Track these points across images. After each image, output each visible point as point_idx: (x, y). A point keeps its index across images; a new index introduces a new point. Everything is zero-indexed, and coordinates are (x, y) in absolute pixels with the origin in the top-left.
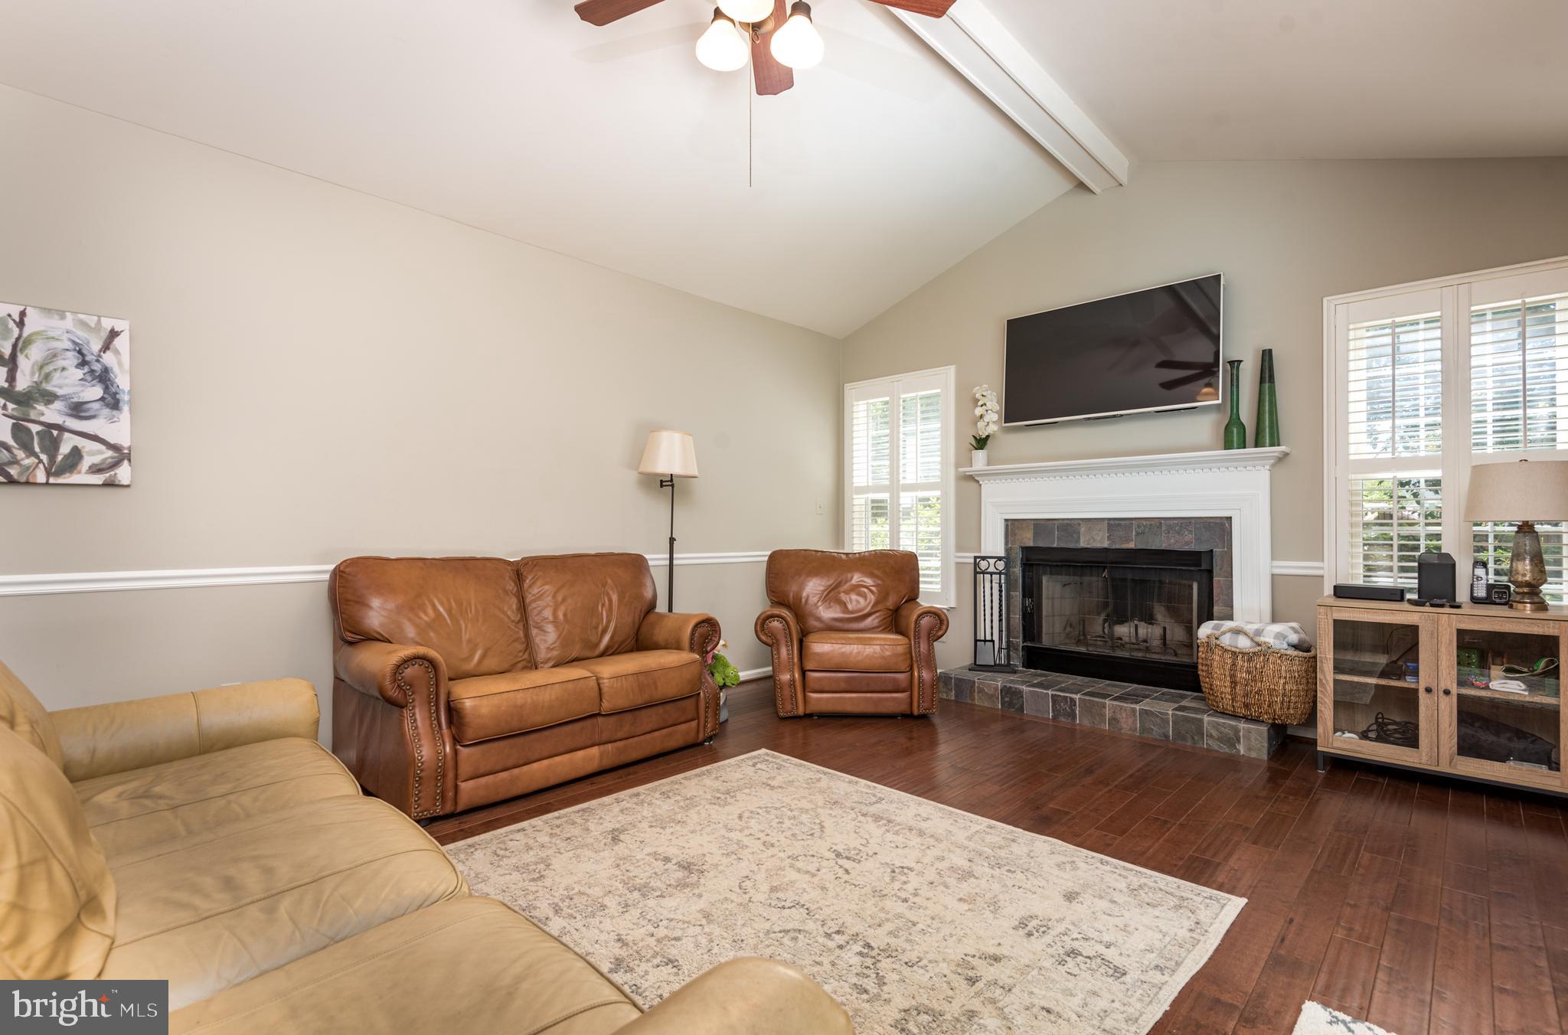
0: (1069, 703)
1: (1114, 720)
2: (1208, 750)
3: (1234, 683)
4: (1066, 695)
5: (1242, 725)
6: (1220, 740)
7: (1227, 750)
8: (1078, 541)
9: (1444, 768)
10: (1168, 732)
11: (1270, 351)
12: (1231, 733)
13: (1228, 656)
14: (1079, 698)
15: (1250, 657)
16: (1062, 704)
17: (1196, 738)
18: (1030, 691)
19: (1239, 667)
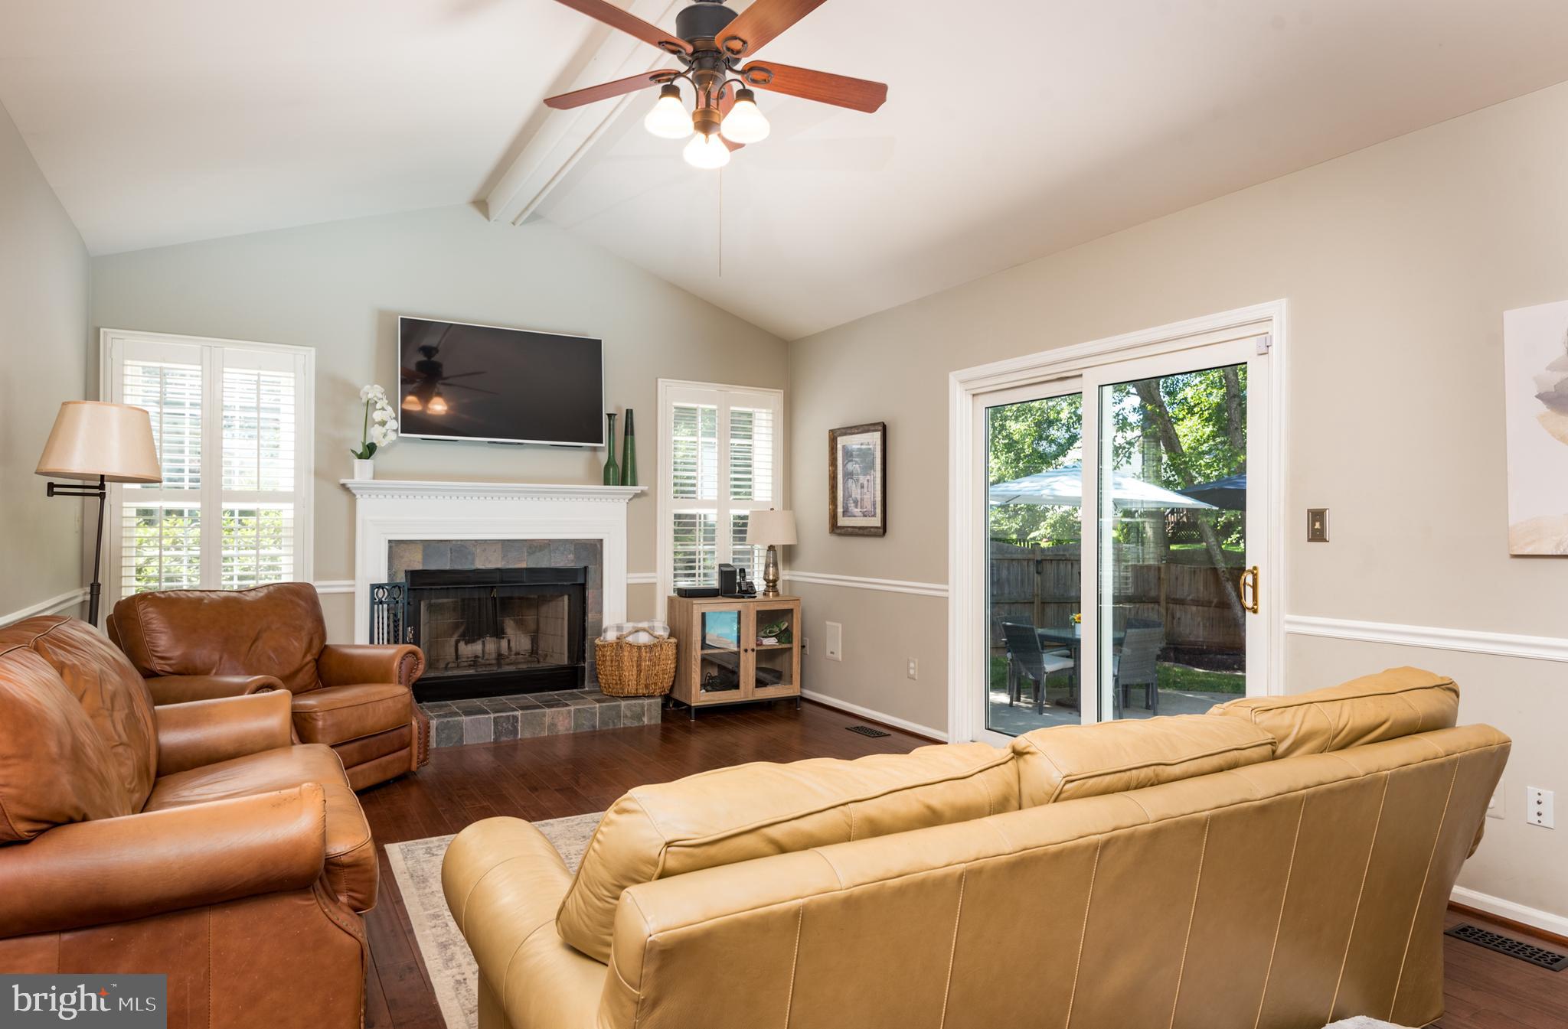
0: (511, 721)
1: (553, 725)
2: (624, 728)
3: (639, 671)
4: (508, 714)
5: (647, 701)
6: (632, 718)
7: (637, 725)
8: (473, 562)
9: (750, 698)
10: (595, 722)
11: (632, 410)
12: (639, 709)
13: (635, 650)
14: (522, 714)
15: (650, 648)
16: (504, 724)
17: (616, 721)
18: (471, 721)
19: (643, 657)
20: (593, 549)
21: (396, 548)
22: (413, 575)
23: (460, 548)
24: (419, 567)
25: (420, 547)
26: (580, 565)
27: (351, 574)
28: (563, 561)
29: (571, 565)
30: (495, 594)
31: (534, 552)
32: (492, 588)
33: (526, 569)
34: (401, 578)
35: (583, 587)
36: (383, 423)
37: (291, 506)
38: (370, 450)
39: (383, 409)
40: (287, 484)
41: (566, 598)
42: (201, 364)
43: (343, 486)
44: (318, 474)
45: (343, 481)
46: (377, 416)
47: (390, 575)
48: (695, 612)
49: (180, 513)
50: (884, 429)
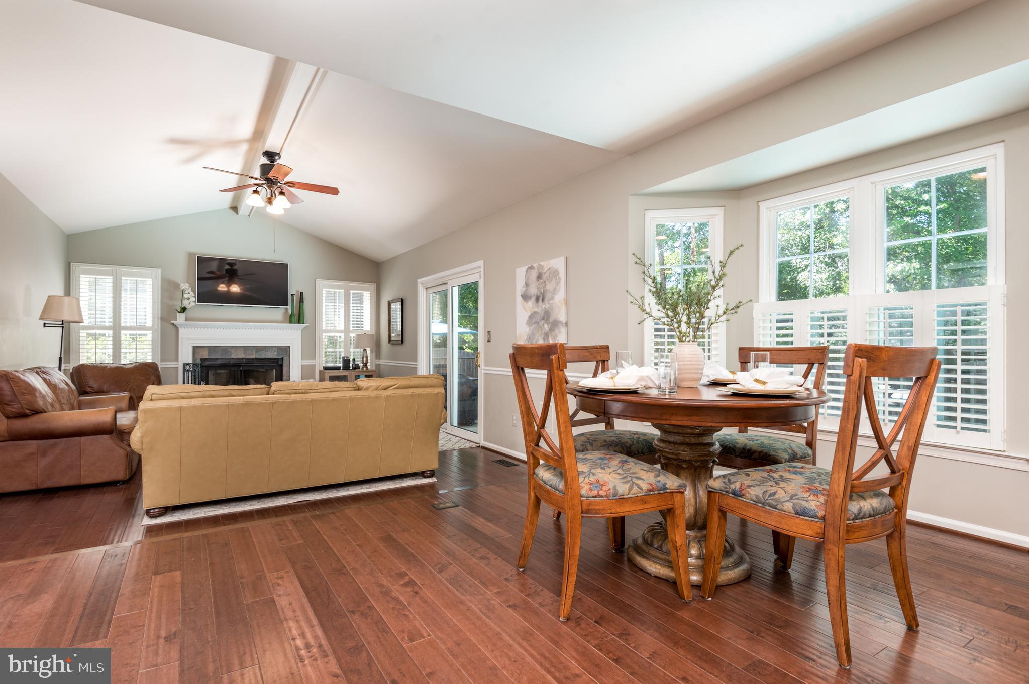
8: (231, 356)
11: (302, 293)
20: (286, 350)
21: (196, 349)
22: (203, 360)
23: (225, 349)
24: (206, 357)
25: (207, 349)
26: (280, 357)
27: (177, 360)
28: (272, 355)
29: (276, 357)
30: (241, 368)
31: (258, 351)
32: (240, 366)
33: (256, 358)
34: (199, 361)
35: (281, 366)
36: (189, 299)
37: (151, 332)
38: (184, 310)
39: (189, 293)
40: (149, 324)
41: (274, 371)
42: (112, 276)
43: (173, 324)
44: (162, 319)
45: (172, 322)
46: (186, 296)
47: (193, 360)
48: (326, 375)
49: (104, 335)
50: (402, 301)
